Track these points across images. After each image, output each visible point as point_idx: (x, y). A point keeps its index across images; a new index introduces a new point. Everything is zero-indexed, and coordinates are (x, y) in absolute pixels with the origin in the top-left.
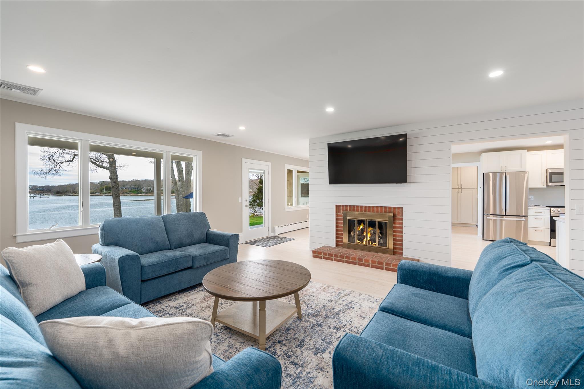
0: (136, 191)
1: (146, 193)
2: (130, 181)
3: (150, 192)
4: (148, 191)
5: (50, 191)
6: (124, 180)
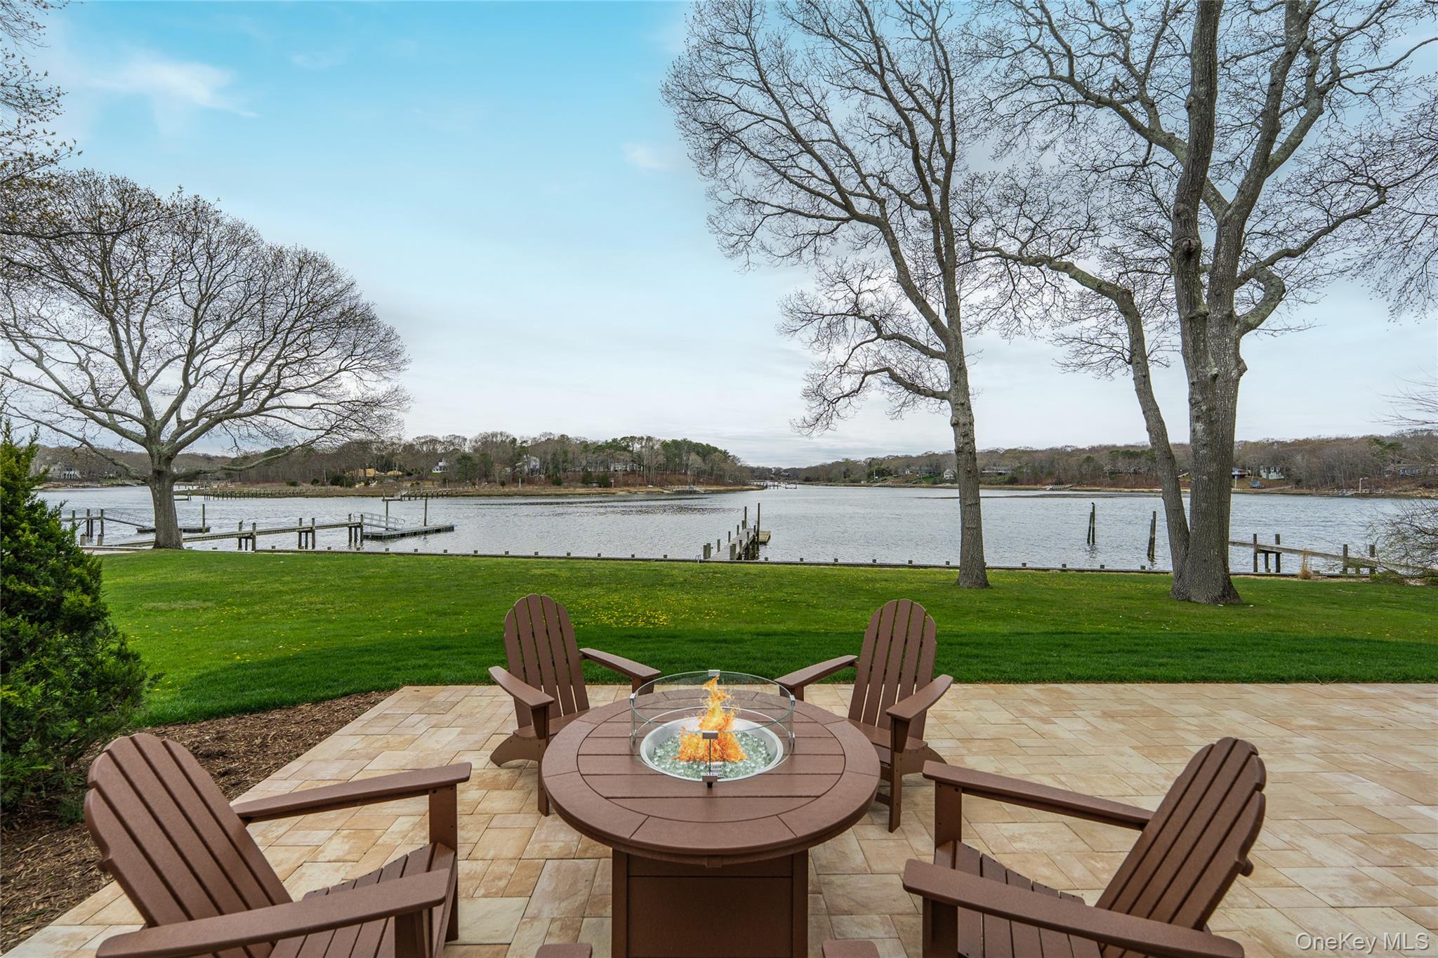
4: (954, 477)
5: (797, 477)
6: (909, 453)
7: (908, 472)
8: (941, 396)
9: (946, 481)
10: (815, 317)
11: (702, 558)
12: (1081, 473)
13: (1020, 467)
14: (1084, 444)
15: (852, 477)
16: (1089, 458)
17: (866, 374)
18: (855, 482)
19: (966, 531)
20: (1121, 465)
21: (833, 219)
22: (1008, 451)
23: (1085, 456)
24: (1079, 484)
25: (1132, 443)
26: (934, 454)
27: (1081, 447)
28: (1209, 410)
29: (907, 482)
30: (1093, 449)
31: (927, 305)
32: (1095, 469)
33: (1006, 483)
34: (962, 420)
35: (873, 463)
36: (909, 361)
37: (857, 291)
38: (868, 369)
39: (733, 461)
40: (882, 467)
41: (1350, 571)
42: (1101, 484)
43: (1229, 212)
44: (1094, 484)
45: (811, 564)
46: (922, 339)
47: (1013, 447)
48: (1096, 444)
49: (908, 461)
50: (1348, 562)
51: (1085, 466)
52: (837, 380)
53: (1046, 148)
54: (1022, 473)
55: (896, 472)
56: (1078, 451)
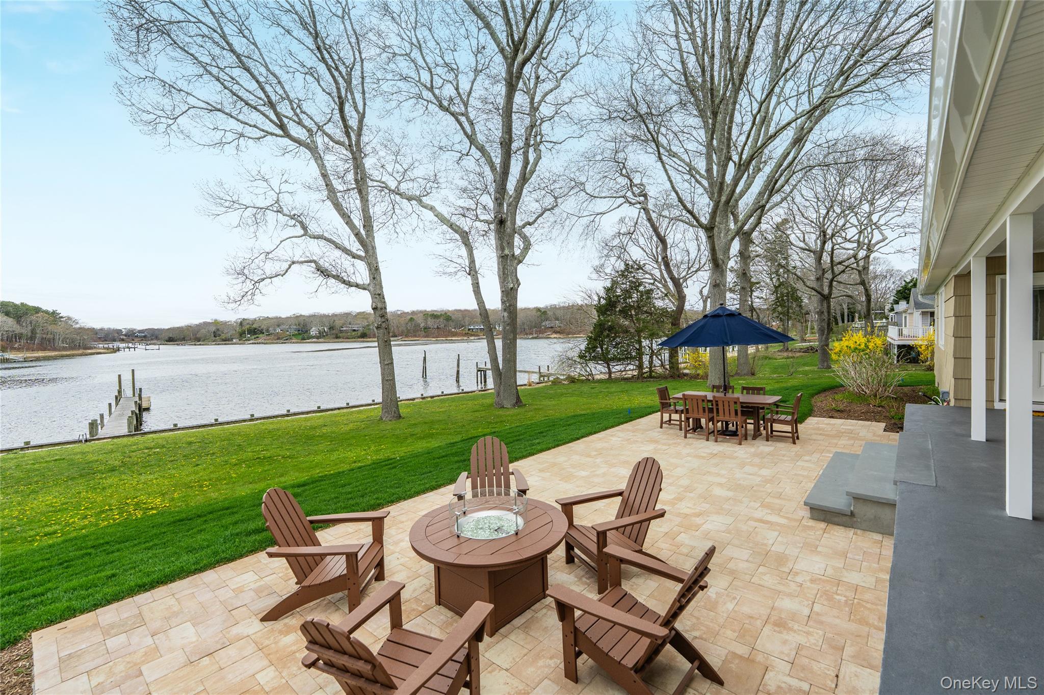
0: (299, 334)
1: (318, 338)
2: (287, 318)
3: (324, 336)
4: (320, 333)
5: (157, 338)
6: (279, 315)
7: (278, 330)
8: (363, 287)
9: (313, 337)
10: (236, 206)
11: (88, 436)
12: (407, 329)
13: (368, 325)
14: (408, 309)
15: (223, 336)
16: (411, 318)
17: (293, 263)
18: (227, 341)
19: (385, 382)
20: (430, 323)
21: (263, 131)
22: (359, 314)
23: (409, 317)
24: (407, 336)
25: (435, 309)
26: (301, 315)
27: (406, 311)
28: (510, 306)
29: (278, 339)
30: (413, 313)
31: (351, 220)
32: (415, 326)
33: (359, 337)
34: (379, 306)
35: (244, 323)
36: (331, 257)
37: (278, 192)
38: (295, 259)
39: (66, 322)
40: (254, 326)
41: (542, 379)
42: (419, 336)
43: (511, 200)
44: (415, 336)
45: (228, 423)
46: (347, 244)
47: (362, 311)
48: (415, 309)
49: (279, 322)
50: (541, 375)
51: (410, 324)
52: (261, 264)
53: (410, 121)
54: (369, 329)
55: (268, 331)
56: (404, 314)
